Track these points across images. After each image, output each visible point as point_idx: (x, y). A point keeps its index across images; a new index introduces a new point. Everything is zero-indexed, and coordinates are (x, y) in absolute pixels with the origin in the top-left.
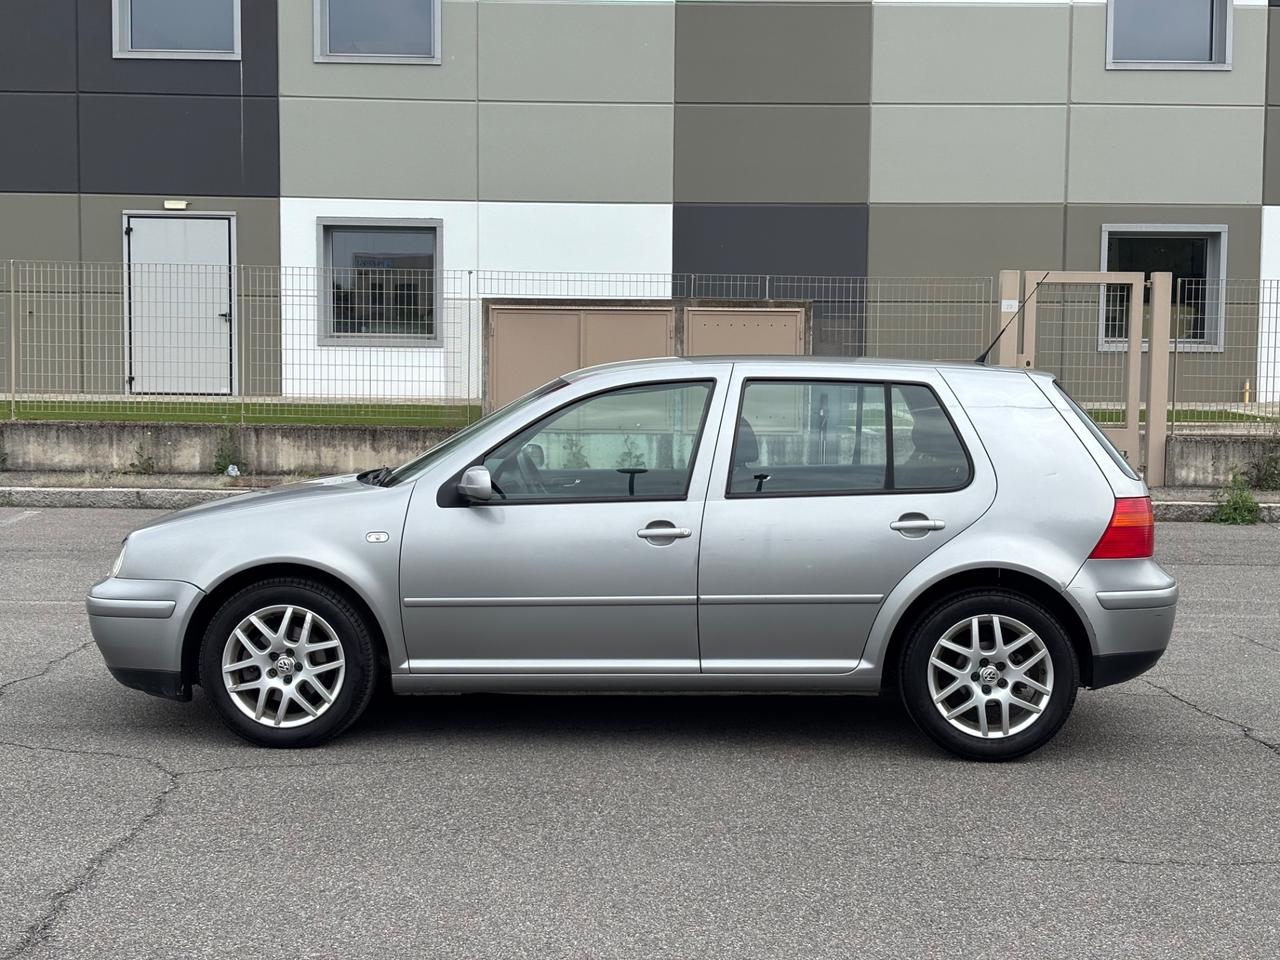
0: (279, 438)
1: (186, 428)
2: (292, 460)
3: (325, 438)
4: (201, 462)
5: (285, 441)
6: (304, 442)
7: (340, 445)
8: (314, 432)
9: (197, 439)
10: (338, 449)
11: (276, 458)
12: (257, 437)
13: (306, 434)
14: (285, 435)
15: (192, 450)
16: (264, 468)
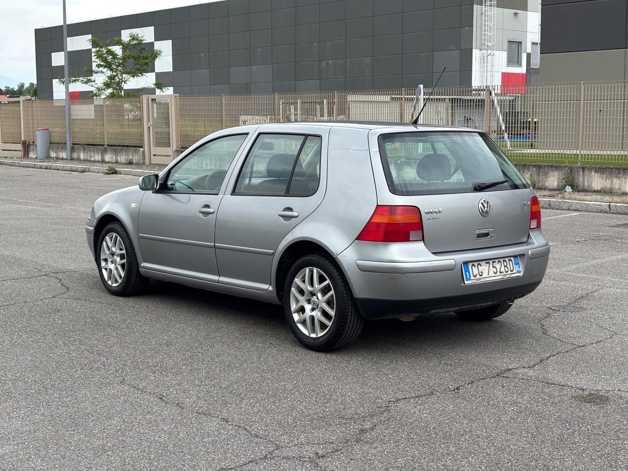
0: (593, 173)
1: (552, 167)
2: (599, 185)
3: (615, 173)
4: (557, 184)
5: (596, 174)
6: (605, 176)
7: (623, 177)
8: (610, 170)
9: (556, 172)
10: (621, 179)
11: (591, 183)
12: (583, 172)
13: (606, 171)
14: (596, 172)
15: (554, 178)
16: (586, 188)
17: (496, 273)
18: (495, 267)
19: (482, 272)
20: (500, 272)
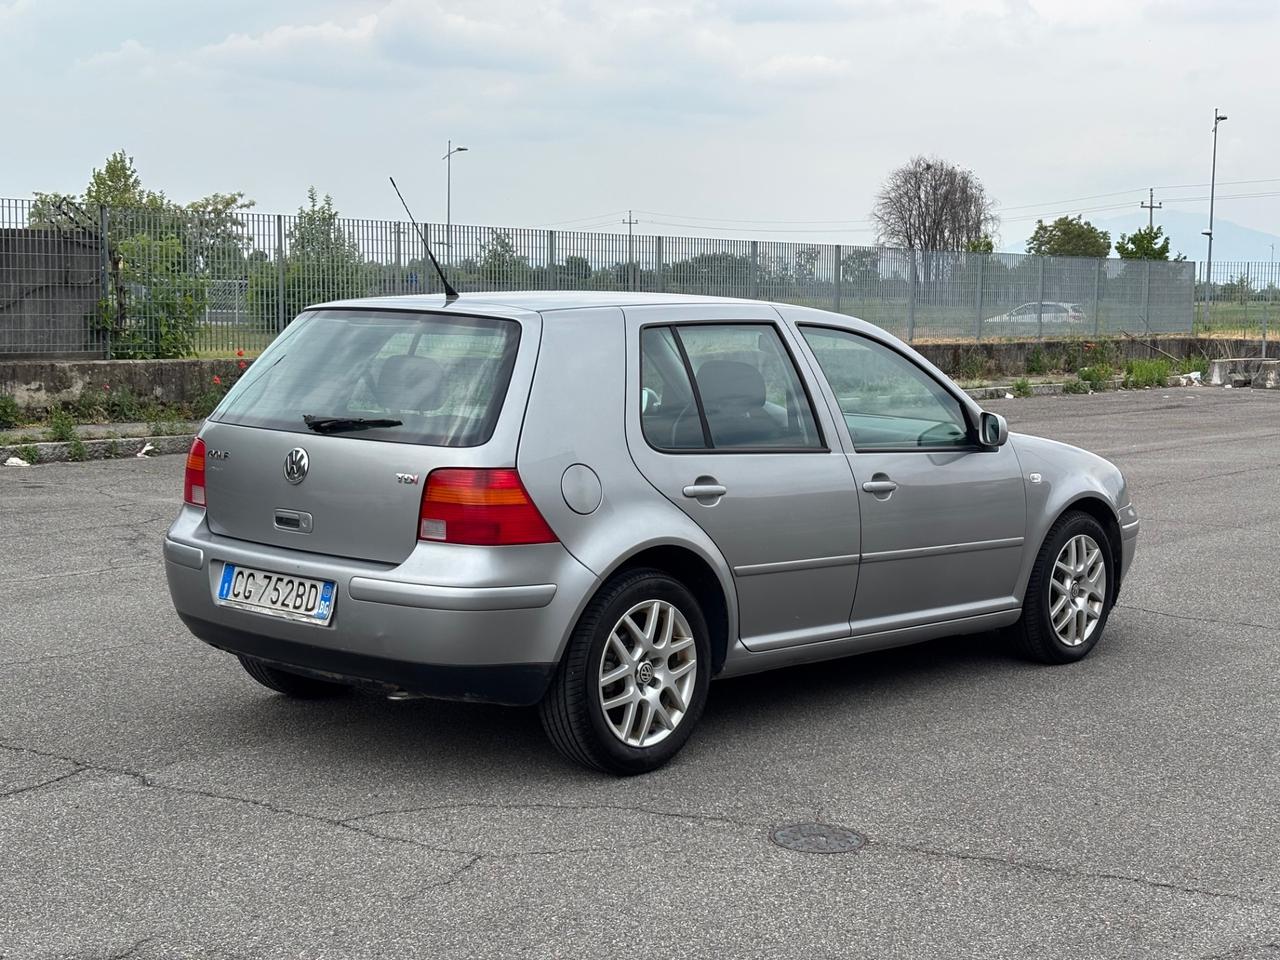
17: (274, 603)
18: (277, 590)
19: (250, 592)
20: (283, 604)
